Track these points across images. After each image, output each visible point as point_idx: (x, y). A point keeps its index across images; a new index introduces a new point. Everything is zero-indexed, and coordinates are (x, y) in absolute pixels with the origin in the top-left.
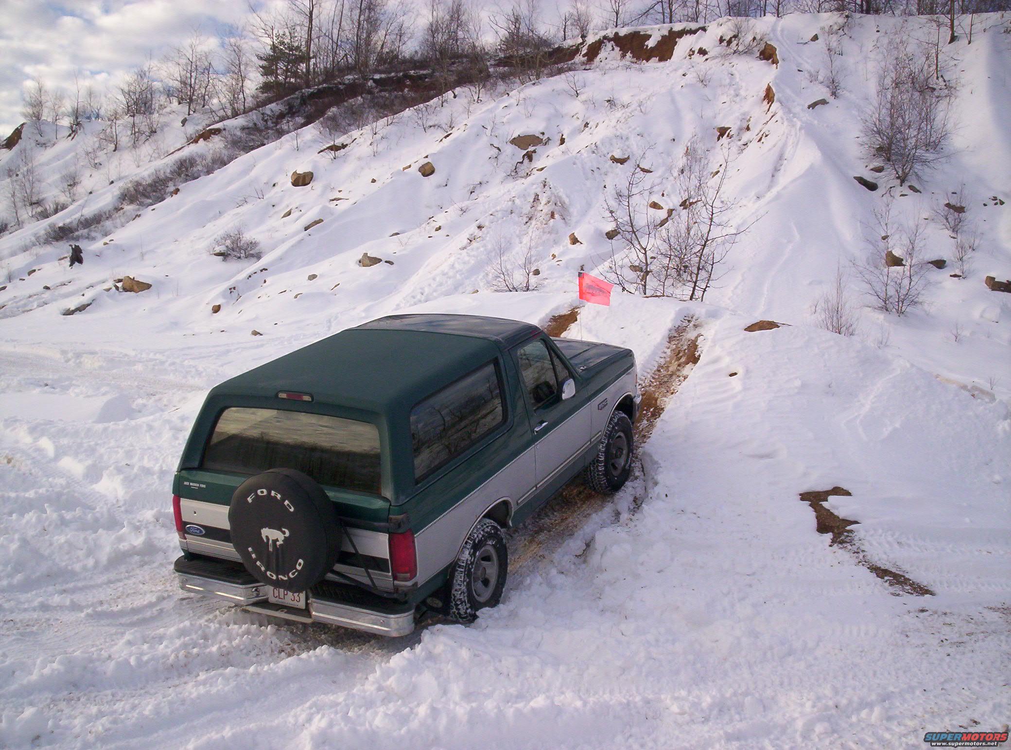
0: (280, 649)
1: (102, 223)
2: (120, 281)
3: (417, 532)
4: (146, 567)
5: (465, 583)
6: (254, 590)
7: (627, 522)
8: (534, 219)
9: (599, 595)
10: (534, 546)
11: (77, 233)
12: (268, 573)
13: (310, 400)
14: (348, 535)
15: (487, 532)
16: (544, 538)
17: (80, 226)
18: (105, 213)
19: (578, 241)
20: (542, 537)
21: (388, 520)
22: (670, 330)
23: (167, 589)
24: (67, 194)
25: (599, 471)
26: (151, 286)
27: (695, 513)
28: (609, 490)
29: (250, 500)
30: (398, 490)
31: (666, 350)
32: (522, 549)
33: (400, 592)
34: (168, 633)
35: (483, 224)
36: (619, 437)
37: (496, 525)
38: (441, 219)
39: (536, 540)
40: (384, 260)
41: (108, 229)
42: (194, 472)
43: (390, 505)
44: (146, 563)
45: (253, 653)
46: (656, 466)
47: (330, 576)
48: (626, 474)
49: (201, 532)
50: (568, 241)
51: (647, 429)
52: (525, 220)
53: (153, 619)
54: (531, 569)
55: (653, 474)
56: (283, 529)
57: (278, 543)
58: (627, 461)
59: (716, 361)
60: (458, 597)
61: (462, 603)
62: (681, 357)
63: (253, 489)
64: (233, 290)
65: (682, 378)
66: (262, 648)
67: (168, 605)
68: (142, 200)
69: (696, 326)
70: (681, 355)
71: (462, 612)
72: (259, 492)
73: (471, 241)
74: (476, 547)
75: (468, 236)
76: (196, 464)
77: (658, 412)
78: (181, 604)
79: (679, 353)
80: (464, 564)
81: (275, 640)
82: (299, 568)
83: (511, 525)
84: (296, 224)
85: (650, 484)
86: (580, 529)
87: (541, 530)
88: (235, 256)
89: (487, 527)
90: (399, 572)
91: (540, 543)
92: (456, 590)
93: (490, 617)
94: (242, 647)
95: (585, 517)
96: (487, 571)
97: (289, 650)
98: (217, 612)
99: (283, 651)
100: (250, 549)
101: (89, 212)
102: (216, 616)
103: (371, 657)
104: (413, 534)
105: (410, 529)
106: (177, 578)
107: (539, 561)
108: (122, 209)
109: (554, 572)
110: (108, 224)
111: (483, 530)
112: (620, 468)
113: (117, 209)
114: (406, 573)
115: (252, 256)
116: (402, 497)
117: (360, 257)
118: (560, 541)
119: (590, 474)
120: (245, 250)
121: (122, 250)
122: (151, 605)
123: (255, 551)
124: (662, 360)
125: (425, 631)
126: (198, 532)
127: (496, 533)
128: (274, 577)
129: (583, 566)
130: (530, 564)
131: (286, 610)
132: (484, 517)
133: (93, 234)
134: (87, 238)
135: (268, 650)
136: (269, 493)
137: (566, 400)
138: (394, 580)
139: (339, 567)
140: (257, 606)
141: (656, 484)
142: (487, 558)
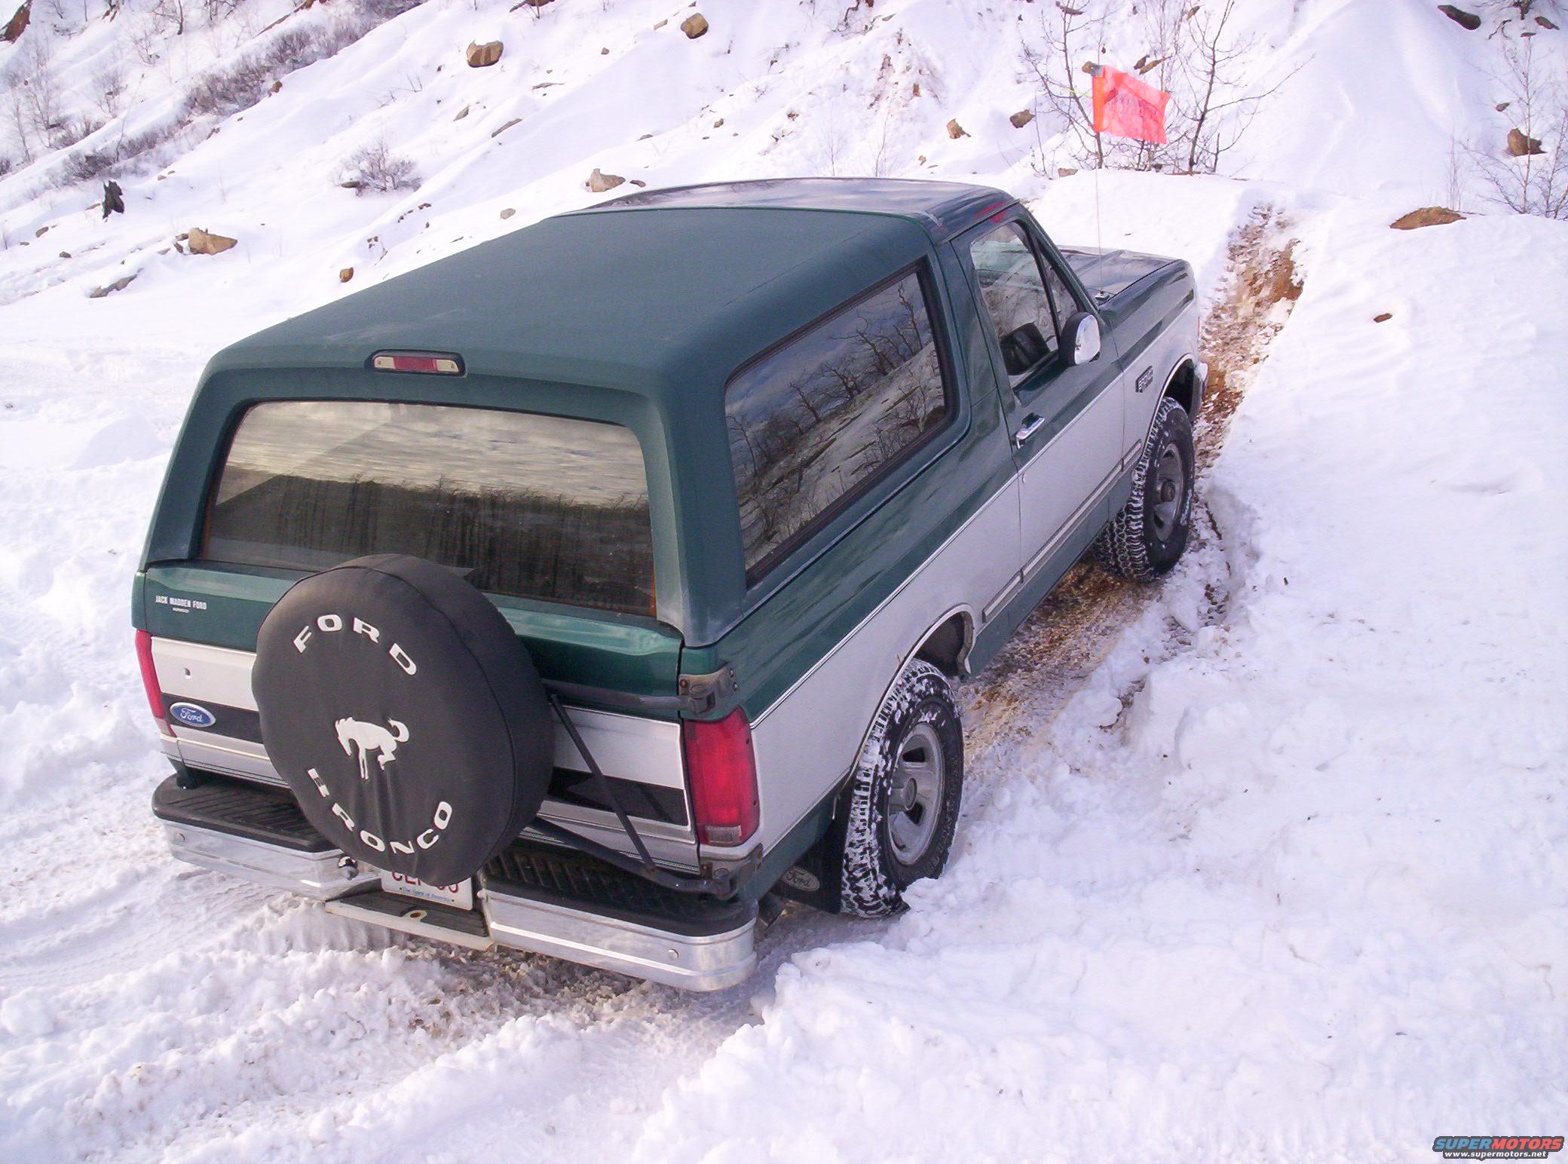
0: (413, 1016)
1: (157, 146)
2: (185, 237)
3: (755, 715)
4: (117, 790)
5: (874, 826)
6: (343, 862)
7: (1215, 646)
8: (884, 98)
9: (1182, 831)
10: (999, 707)
11: (116, 166)
12: (365, 835)
13: (456, 369)
14: (572, 729)
15: (919, 694)
16: (1020, 686)
17: (122, 153)
18: (162, 130)
19: (963, 133)
20: (1014, 683)
21: (676, 687)
22: (1231, 235)
23: (153, 847)
24: (105, 107)
25: (1131, 532)
26: (236, 242)
27: (1362, 621)
28: (1151, 573)
29: (300, 644)
30: (702, 604)
31: (1227, 275)
32: (975, 713)
33: (717, 876)
34: (122, 988)
35: (796, 111)
36: (1169, 454)
37: (937, 673)
38: (722, 108)
39: (1003, 691)
40: (628, 179)
41: (167, 156)
42: (182, 571)
43: (683, 645)
44: (117, 780)
45: (339, 1038)
46: (1247, 516)
47: (530, 833)
48: (1181, 537)
49: (206, 719)
50: (946, 133)
51: (1210, 439)
52: (871, 100)
53: (105, 934)
54: (1002, 763)
55: (1244, 534)
56: (393, 723)
57: (382, 759)
58: (1182, 508)
59: (1339, 291)
60: (857, 860)
61: (866, 875)
62: (1261, 287)
63: (305, 616)
64: (373, 242)
65: (1269, 330)
66: (364, 1019)
67: (146, 895)
68: (222, 106)
69: (1281, 225)
70: (1259, 283)
71: (867, 894)
72: (321, 621)
73: (777, 140)
74: (895, 732)
75: (772, 132)
76: (184, 550)
77: (1228, 401)
78: (179, 889)
79: (1255, 279)
80: (870, 780)
81: (401, 989)
82: (441, 824)
83: (969, 671)
84: (478, 127)
85: (1240, 558)
86: (1099, 663)
87: (1008, 668)
88: (377, 187)
89: (920, 680)
90: (711, 823)
91: (1013, 699)
92: (852, 845)
93: (938, 905)
94: (310, 1024)
95: (1104, 633)
96: (920, 789)
97: (436, 1018)
98: (265, 910)
99: (419, 1022)
100: (313, 773)
101: (134, 131)
102: (261, 921)
103: (647, 1038)
104: (746, 722)
105: (738, 709)
106: (160, 834)
107: (1019, 743)
108: (190, 122)
109: (1063, 772)
110: (167, 147)
111: (910, 690)
112: (1168, 523)
113: (181, 123)
114: (732, 824)
115: (406, 185)
116: (714, 624)
117: (587, 176)
118: (1057, 692)
119: (1112, 539)
120: (393, 176)
121: (190, 187)
122: (104, 898)
123: (325, 778)
124: (1221, 295)
125: (786, 969)
126: (200, 719)
127: (939, 694)
128: (380, 846)
129: (1123, 752)
130: (1000, 751)
131: (424, 913)
132: (917, 656)
133: (143, 166)
134: (134, 172)
135: (381, 1024)
136: (349, 624)
137: (1083, 365)
138: (699, 843)
139: (552, 810)
140: (354, 903)
141: (1255, 555)
142: (917, 755)
